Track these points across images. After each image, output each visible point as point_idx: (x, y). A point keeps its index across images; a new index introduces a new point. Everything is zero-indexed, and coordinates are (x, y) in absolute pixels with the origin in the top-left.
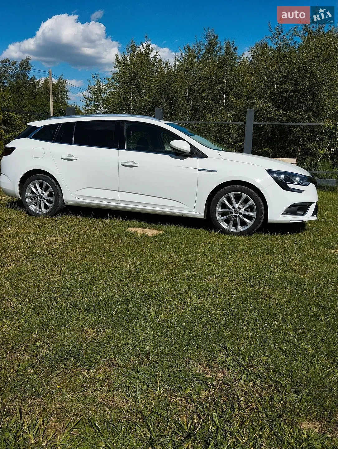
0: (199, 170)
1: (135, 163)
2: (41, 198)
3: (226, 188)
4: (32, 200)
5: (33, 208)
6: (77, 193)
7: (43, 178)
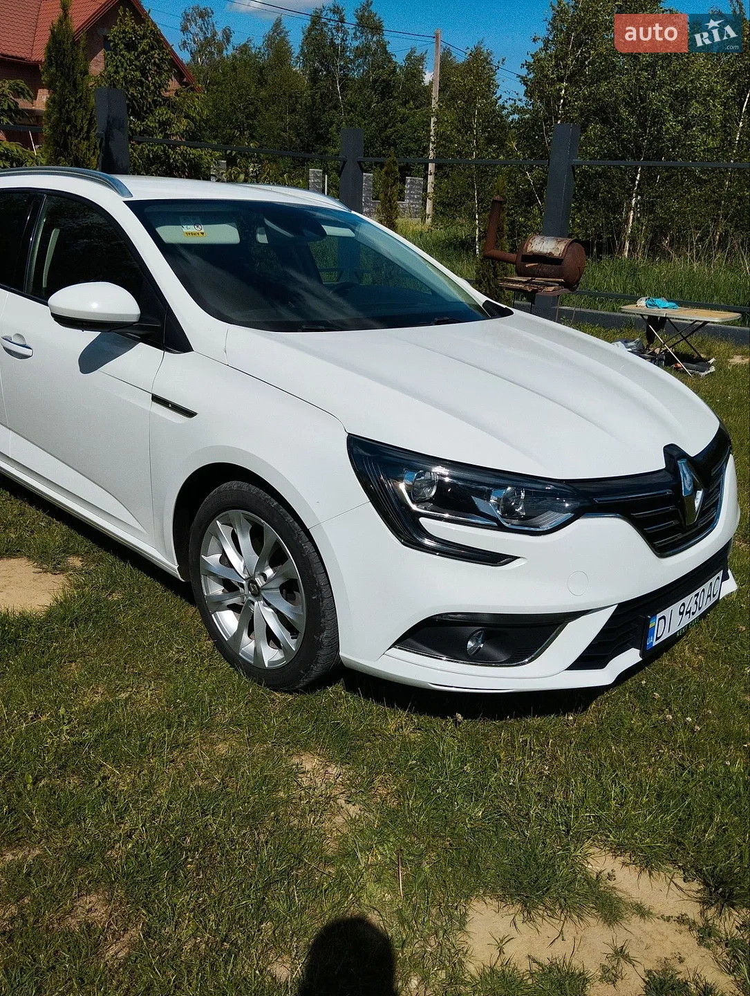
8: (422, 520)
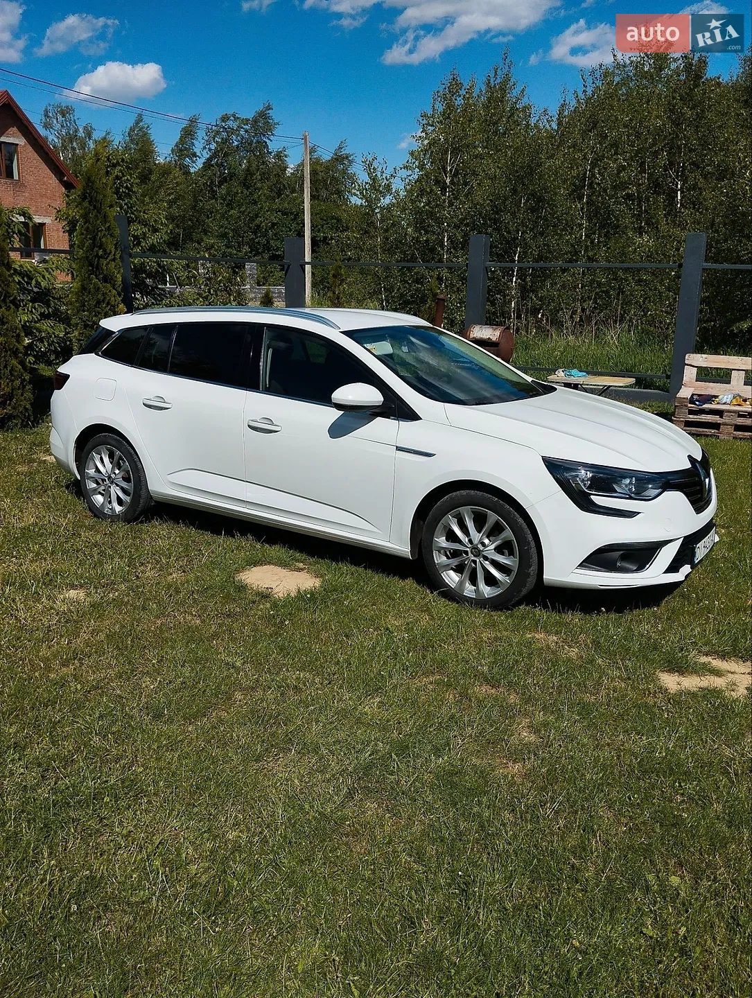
0: (399, 449)
1: (273, 424)
2: (112, 483)
3: (454, 493)
4: (98, 483)
5: (99, 499)
6: (171, 478)
7: (114, 443)
8: (592, 497)
